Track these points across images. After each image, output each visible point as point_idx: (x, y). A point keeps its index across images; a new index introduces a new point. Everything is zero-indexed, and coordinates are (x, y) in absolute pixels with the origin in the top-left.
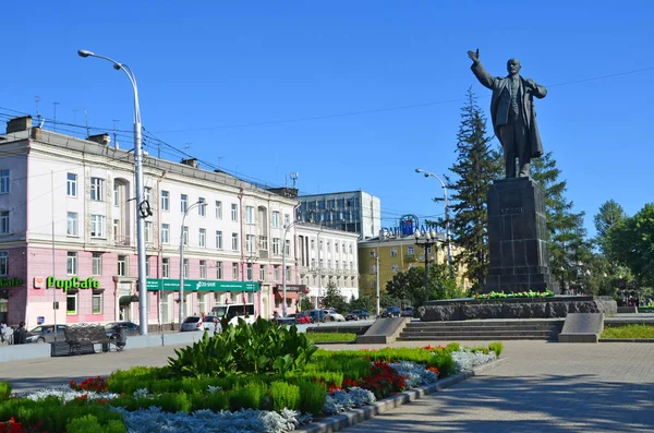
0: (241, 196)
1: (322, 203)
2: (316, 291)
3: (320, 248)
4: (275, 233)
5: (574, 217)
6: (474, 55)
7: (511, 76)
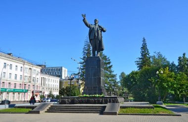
0: (24, 65)
1: (52, 70)
2: (47, 93)
3: (49, 81)
4: (34, 76)
5: (114, 75)
6: (84, 16)
7: (95, 24)
